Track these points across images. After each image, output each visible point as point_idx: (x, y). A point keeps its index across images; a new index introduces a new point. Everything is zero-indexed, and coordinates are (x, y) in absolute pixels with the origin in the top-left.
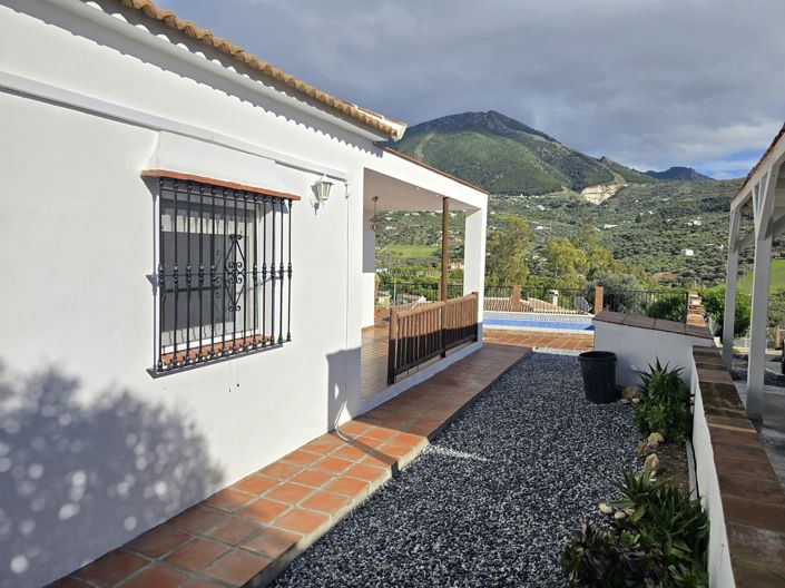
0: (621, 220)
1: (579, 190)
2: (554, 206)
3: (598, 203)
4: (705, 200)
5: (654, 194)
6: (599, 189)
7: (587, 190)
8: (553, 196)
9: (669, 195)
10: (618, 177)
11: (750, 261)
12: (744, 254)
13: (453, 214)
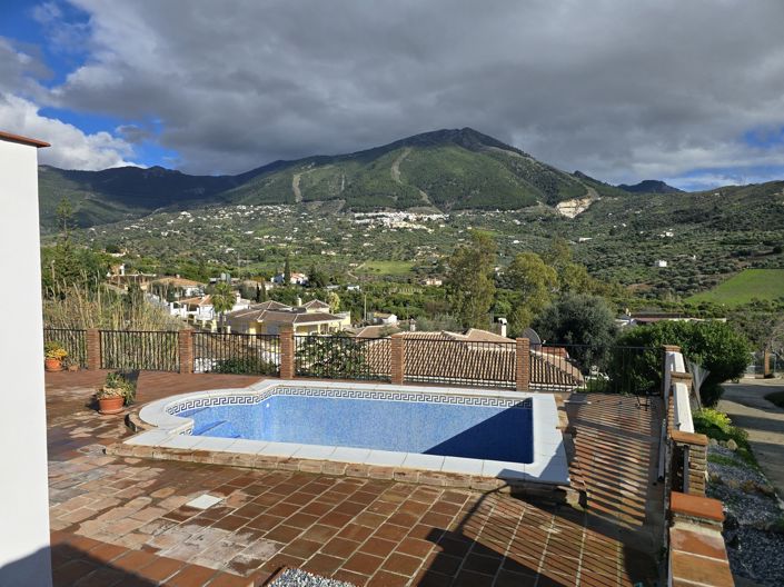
0: (595, 233)
1: (554, 204)
2: (529, 220)
3: (572, 216)
4: (676, 212)
5: (627, 207)
6: (573, 203)
7: (562, 204)
8: (530, 210)
9: (642, 208)
10: (591, 191)
11: (723, 271)
12: (716, 265)
13: (430, 230)
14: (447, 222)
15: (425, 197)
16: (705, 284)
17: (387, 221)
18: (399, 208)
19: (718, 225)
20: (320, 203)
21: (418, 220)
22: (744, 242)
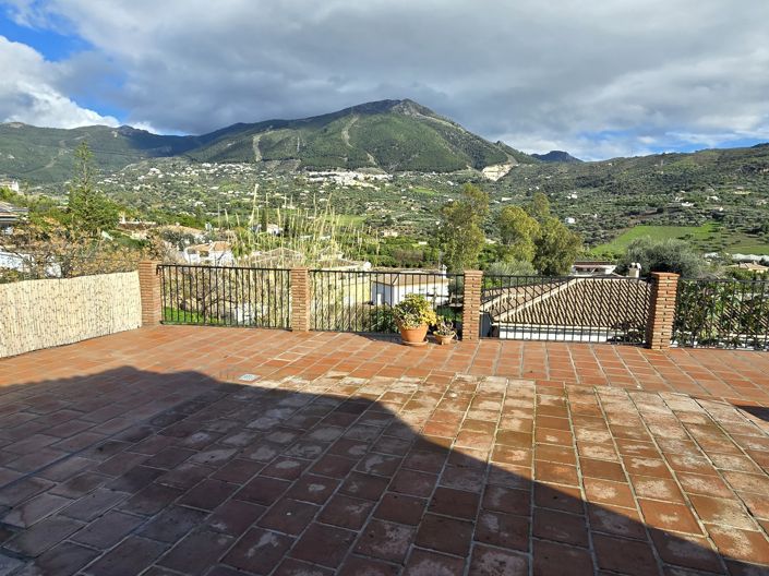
0: (514, 194)
1: (481, 169)
2: (461, 182)
3: (495, 180)
4: (579, 178)
5: (539, 173)
6: (496, 168)
7: (487, 169)
8: (460, 173)
9: (551, 174)
10: (511, 159)
11: (619, 227)
12: (614, 221)
13: (376, 188)
14: (391, 182)
15: (372, 159)
16: (605, 238)
17: (339, 180)
18: (349, 168)
19: (612, 190)
20: (277, 162)
21: (366, 179)
22: (633, 204)
